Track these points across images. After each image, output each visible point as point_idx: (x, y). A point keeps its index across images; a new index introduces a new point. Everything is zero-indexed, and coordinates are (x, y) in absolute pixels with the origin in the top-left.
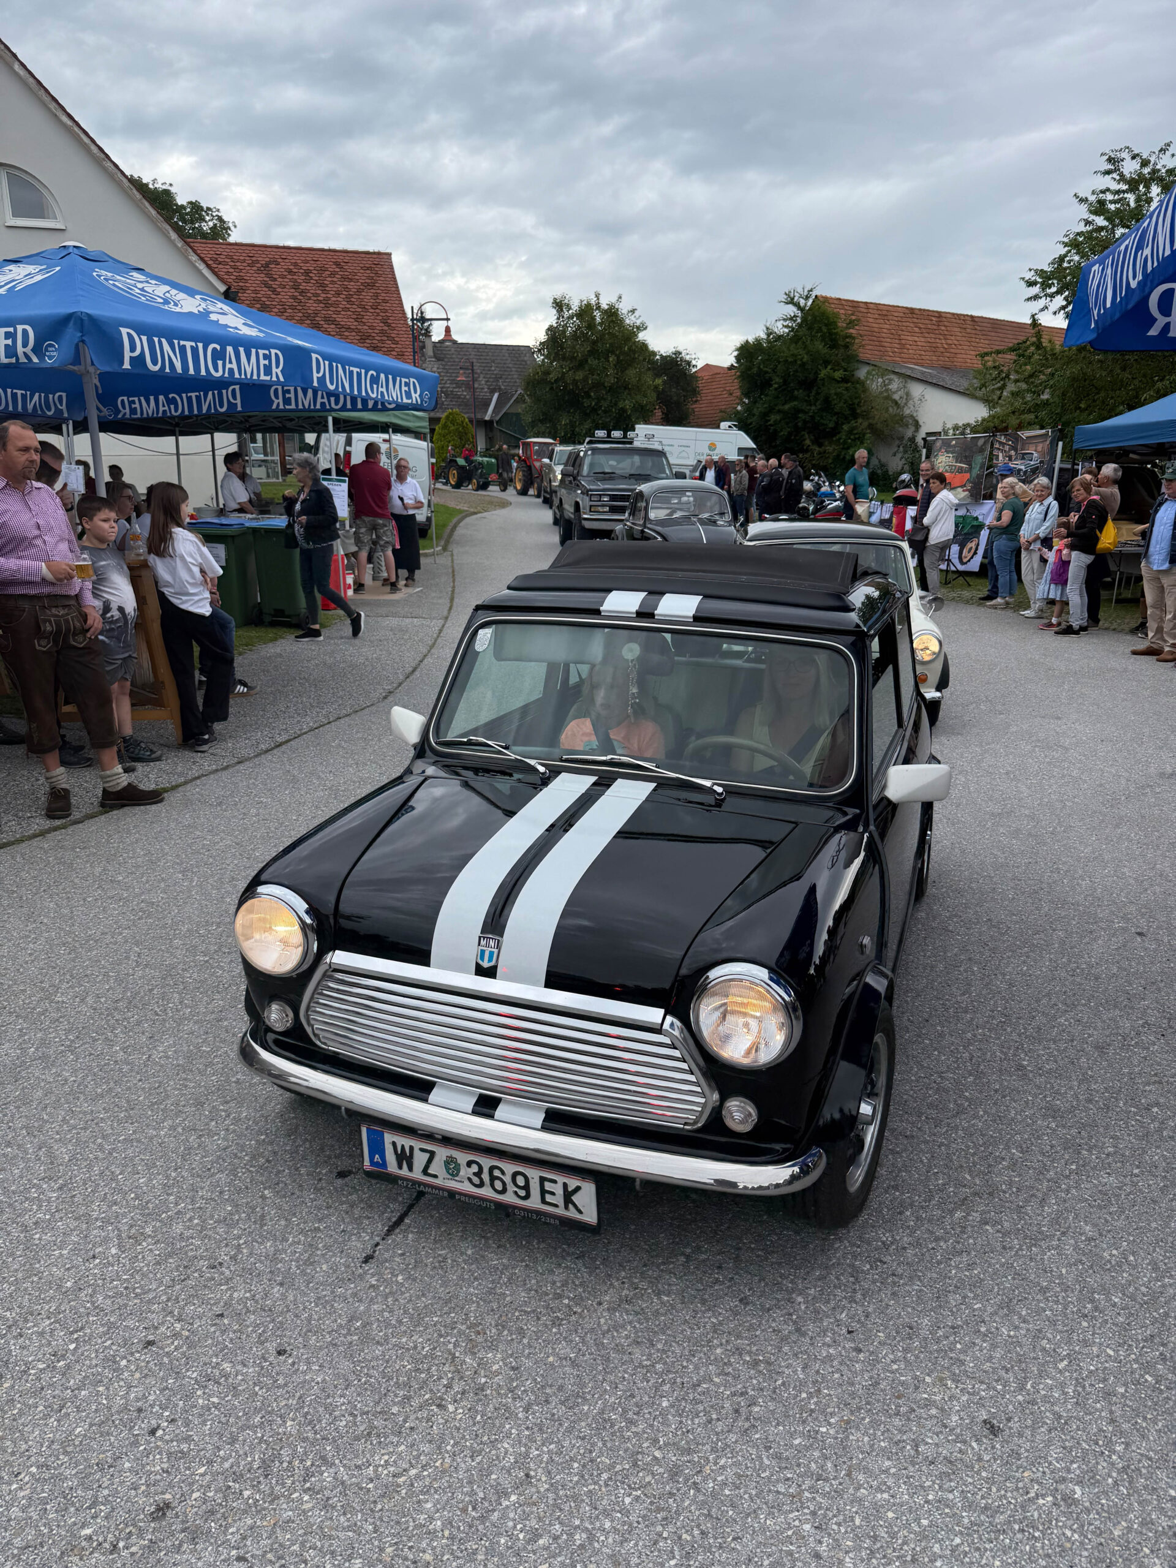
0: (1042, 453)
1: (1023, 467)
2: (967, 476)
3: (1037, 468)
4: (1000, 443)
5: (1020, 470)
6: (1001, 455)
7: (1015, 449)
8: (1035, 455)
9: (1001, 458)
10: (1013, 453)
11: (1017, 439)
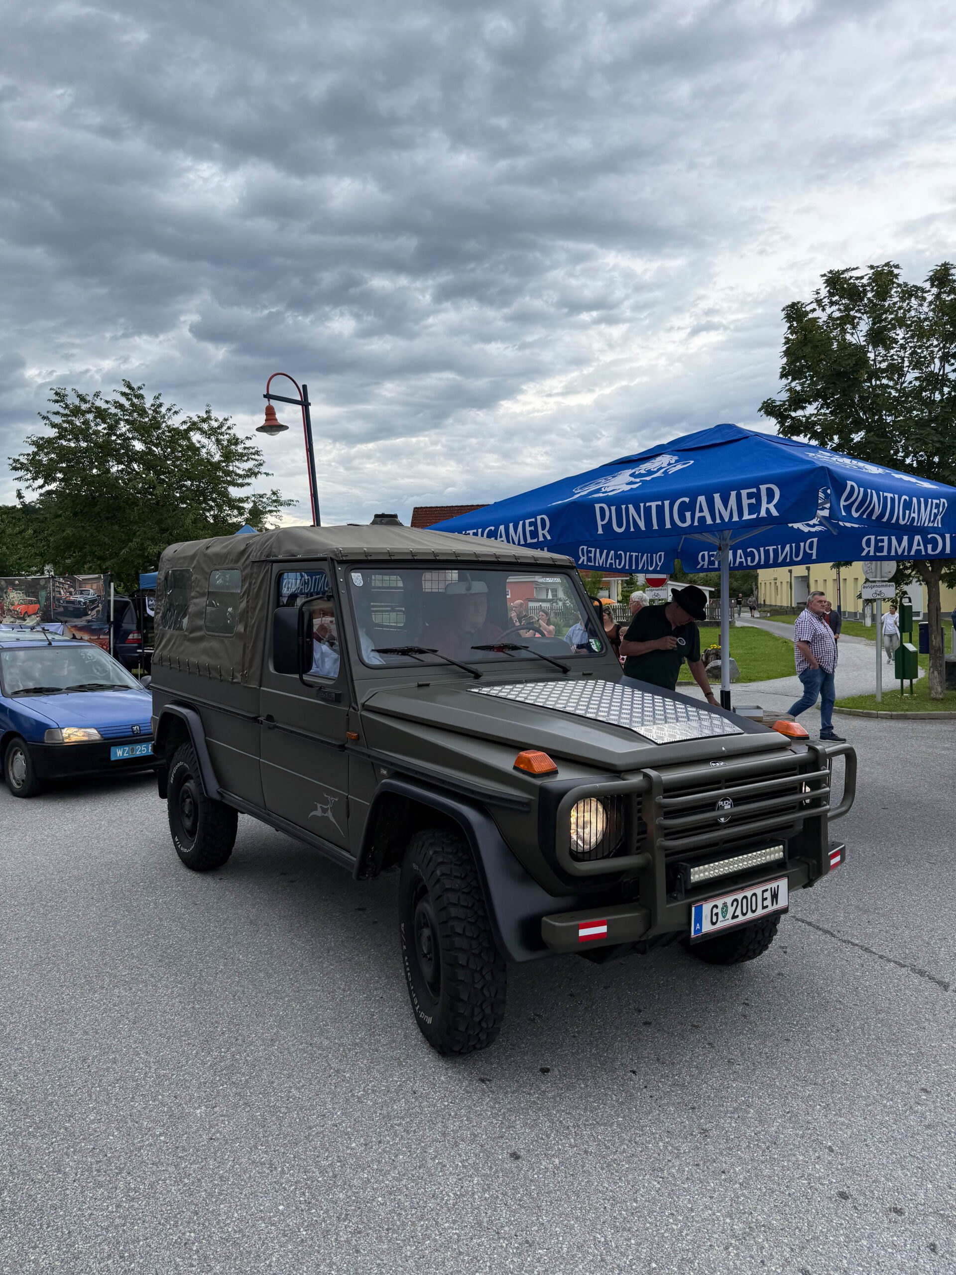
0: (98, 590)
1: (82, 600)
2: (37, 606)
3: (96, 600)
4: (60, 583)
5: (80, 602)
6: (62, 591)
7: (74, 588)
8: (92, 591)
9: (62, 593)
10: (72, 590)
11: (74, 580)
